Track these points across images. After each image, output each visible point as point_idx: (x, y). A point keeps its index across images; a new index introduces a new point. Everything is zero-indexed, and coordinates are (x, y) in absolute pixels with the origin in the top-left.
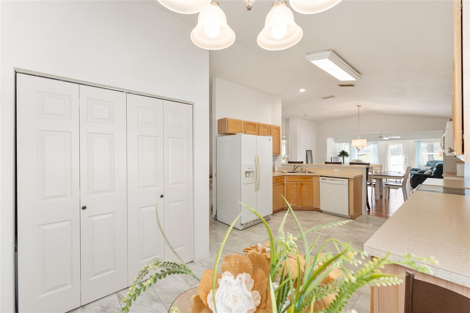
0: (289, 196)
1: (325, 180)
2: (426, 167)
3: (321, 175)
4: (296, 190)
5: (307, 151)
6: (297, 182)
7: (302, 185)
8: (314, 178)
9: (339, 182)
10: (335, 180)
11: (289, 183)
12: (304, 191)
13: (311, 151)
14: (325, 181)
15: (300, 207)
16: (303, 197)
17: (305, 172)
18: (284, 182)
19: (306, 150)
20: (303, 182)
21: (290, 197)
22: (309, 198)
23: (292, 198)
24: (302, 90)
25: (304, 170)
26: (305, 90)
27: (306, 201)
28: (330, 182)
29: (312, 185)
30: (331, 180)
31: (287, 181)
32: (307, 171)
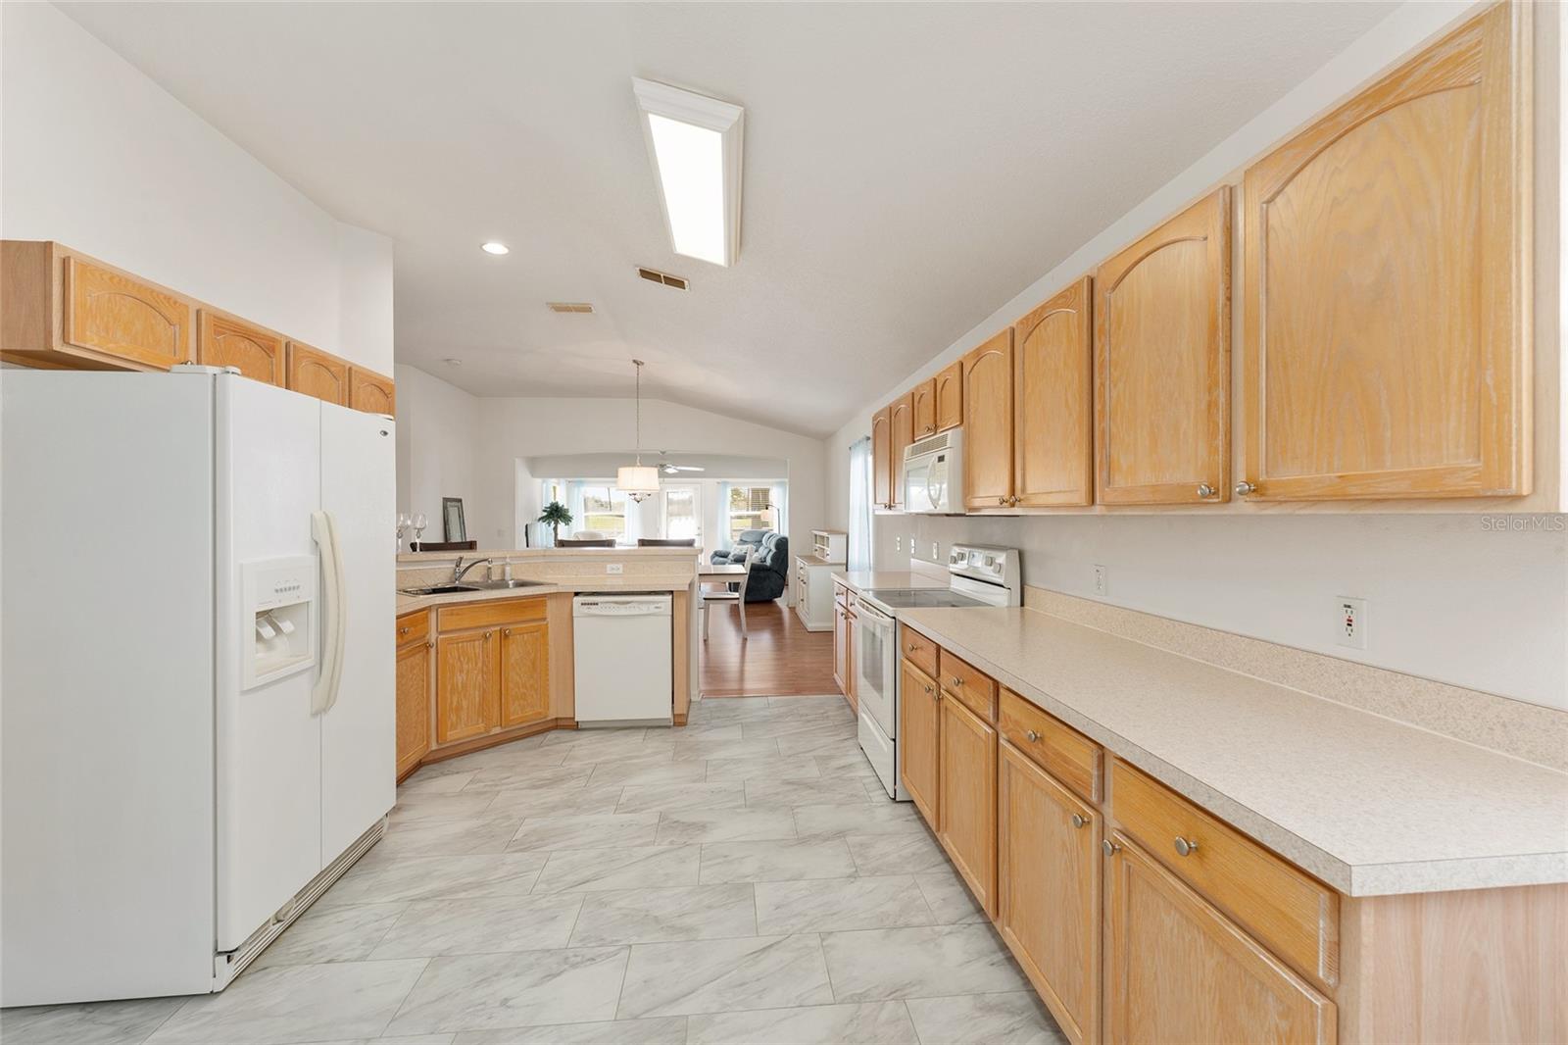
0: (448, 695)
1: (596, 606)
2: (740, 547)
3: (577, 591)
4: (480, 665)
5: (446, 500)
6: (487, 626)
7: (506, 636)
8: (551, 605)
9: (644, 609)
10: (628, 603)
11: (451, 639)
12: (512, 660)
13: (460, 501)
14: (594, 610)
15: (497, 730)
16: (511, 685)
17: (502, 584)
18: (428, 637)
19: (444, 499)
20: (511, 627)
21: (455, 700)
22: (532, 686)
23: (465, 704)
24: (495, 248)
25: (495, 577)
26: (506, 251)
27: (522, 702)
28: (616, 613)
29: (545, 635)
30: (616, 603)
31: (441, 633)
32: (507, 577)
